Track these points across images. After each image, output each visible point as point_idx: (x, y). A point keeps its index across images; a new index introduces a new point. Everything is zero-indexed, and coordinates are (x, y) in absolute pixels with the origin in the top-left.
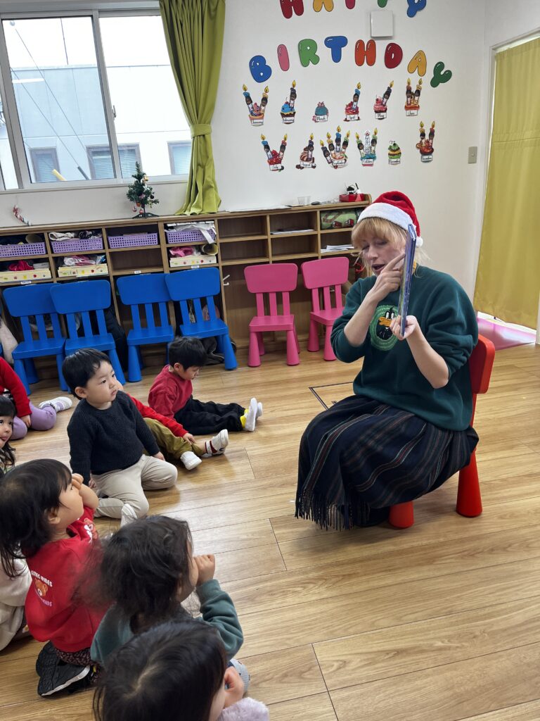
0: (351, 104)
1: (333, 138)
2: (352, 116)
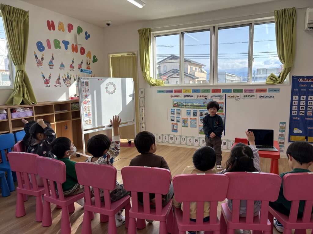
0: (71, 65)
1: (66, 76)
2: (72, 69)
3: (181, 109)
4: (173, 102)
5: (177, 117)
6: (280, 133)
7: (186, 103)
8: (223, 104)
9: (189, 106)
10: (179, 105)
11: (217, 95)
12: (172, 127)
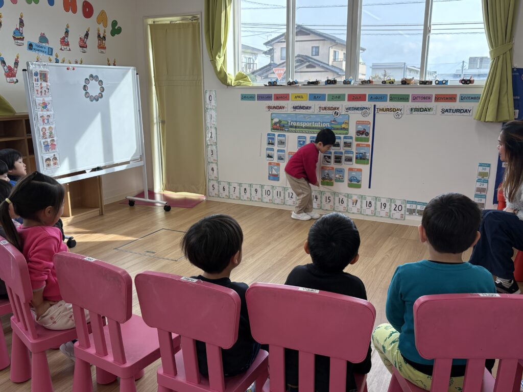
0: (64, 38)
2: (65, 47)
3: (287, 134)
4: (272, 120)
5: (278, 151)
6: (478, 185)
7: (296, 122)
8: (369, 126)
9: (302, 128)
10: (284, 126)
11: (357, 106)
12: (269, 171)
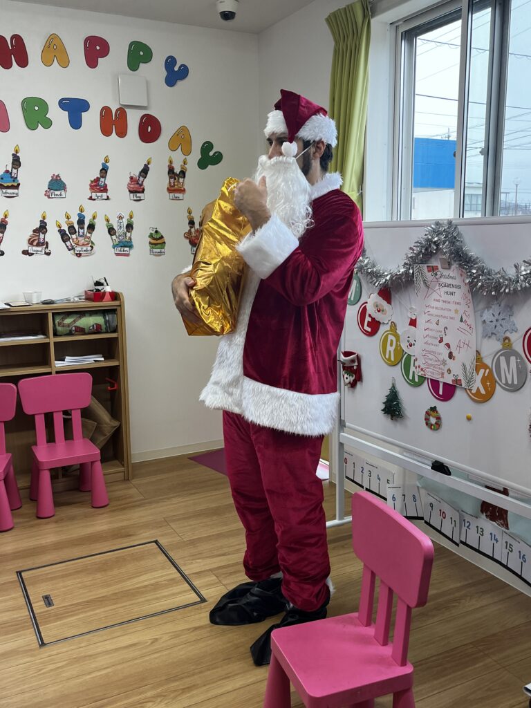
0: (97, 180)
1: (75, 219)
2: (99, 194)
